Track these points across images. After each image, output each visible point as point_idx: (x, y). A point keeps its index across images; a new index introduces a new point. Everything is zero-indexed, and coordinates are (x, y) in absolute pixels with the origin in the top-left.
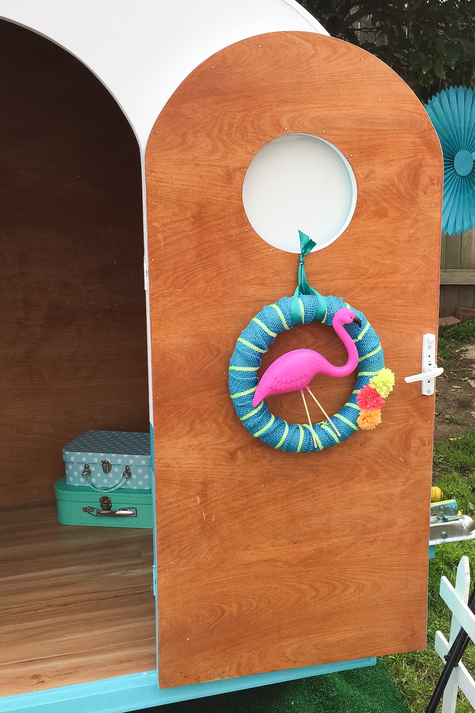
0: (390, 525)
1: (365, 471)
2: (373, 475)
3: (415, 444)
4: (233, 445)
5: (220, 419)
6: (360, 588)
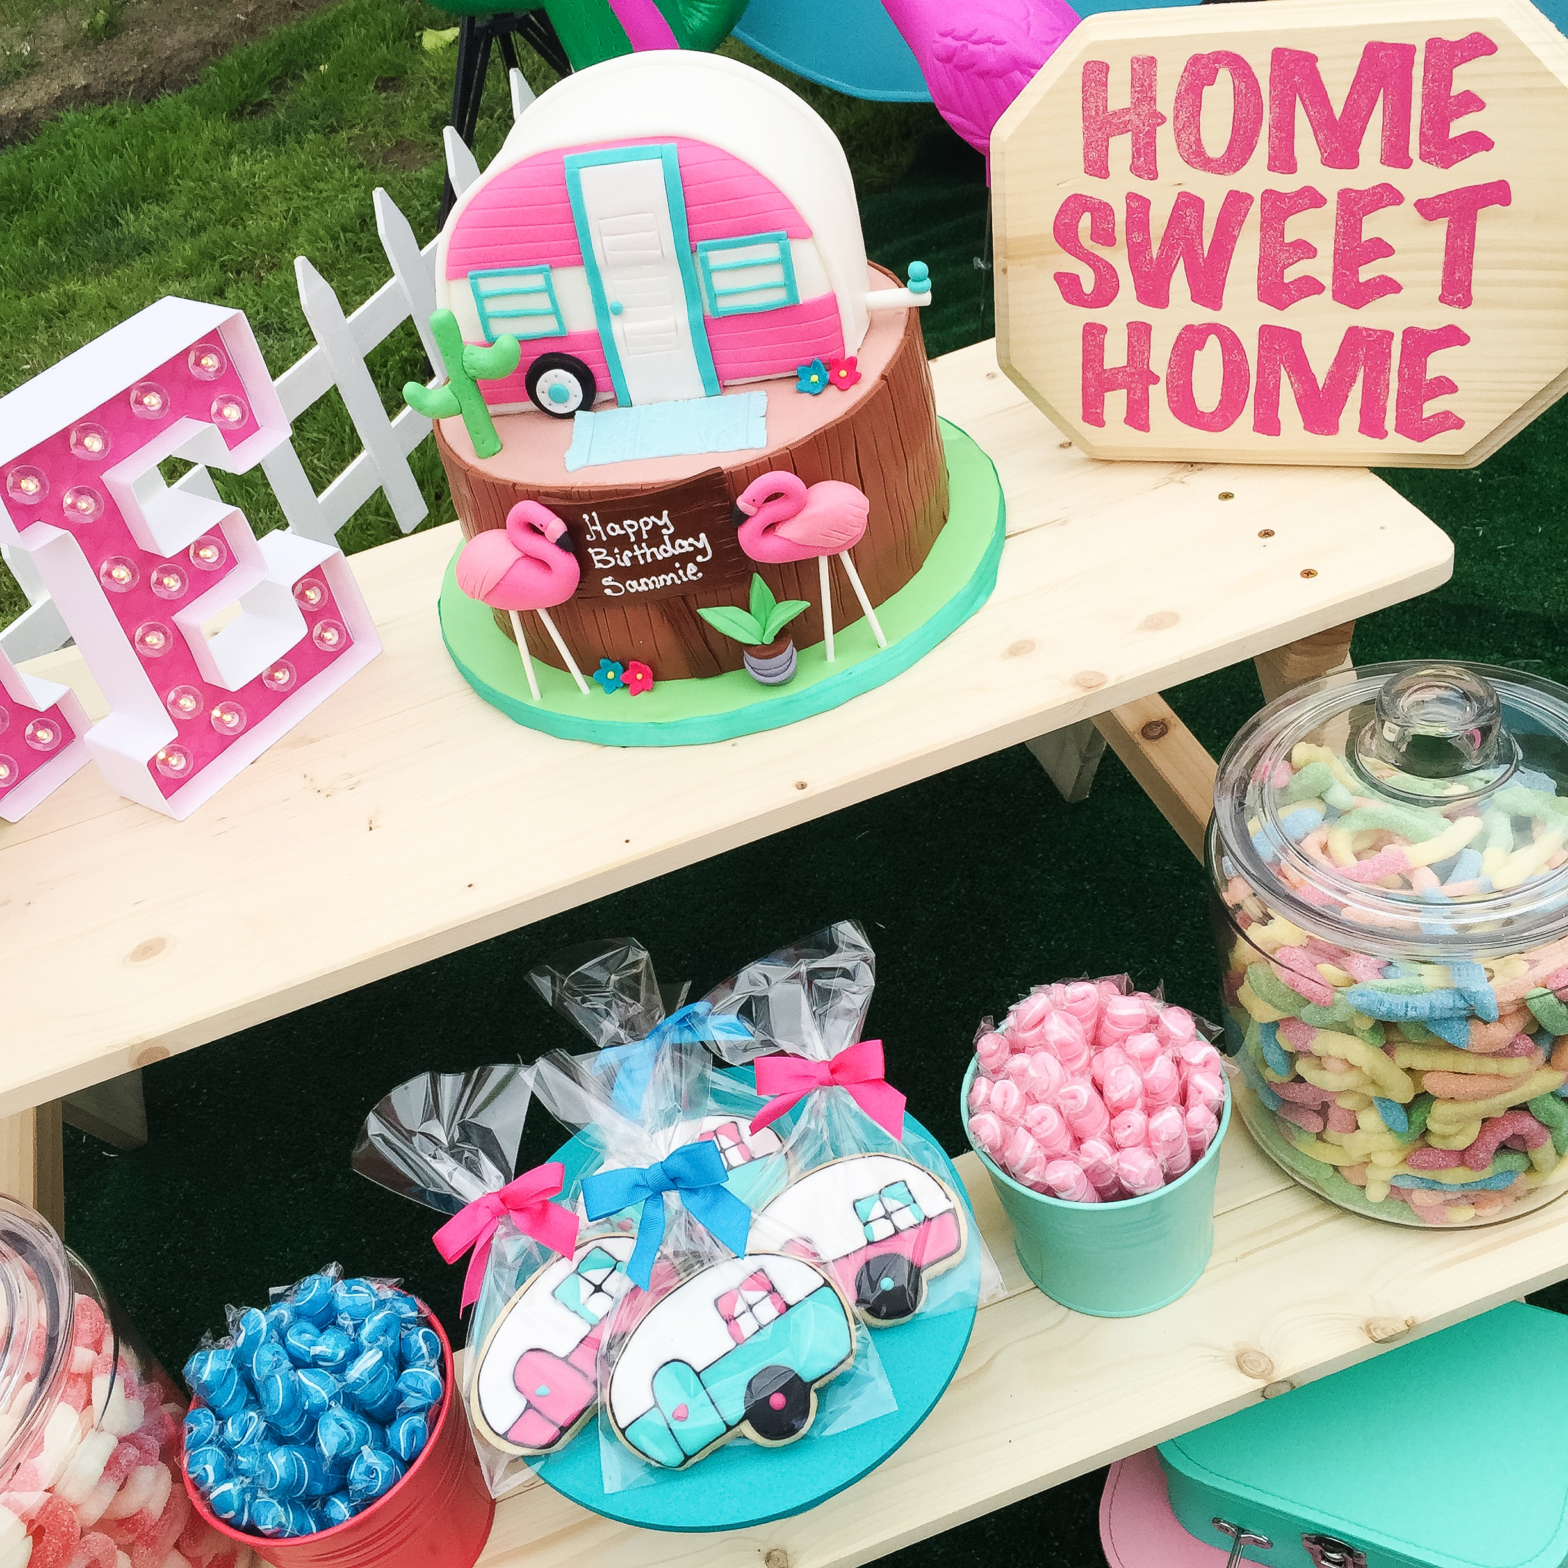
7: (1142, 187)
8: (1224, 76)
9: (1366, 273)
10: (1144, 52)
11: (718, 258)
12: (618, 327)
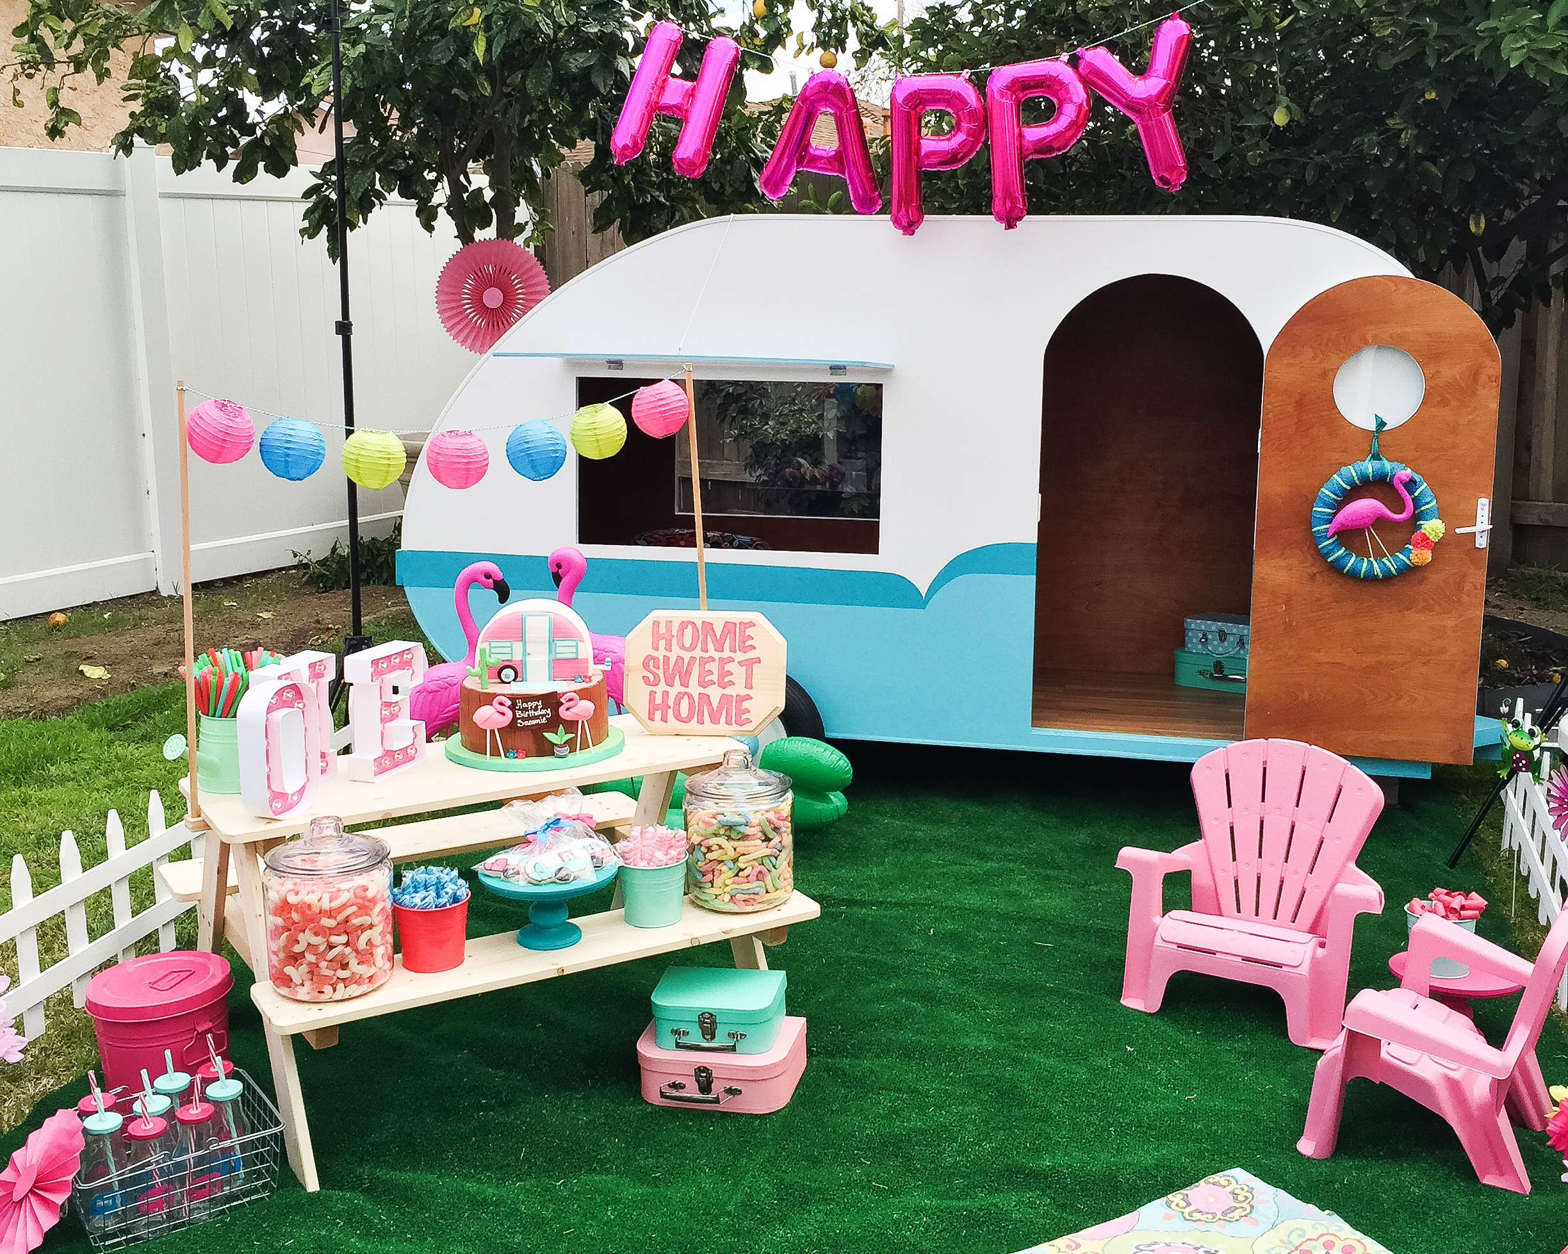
0: (1442, 651)
1: (1422, 604)
2: (1428, 608)
3: (1467, 586)
4: (1314, 570)
5: (1305, 549)
6: (1413, 700)
7: (667, 654)
8: (690, 627)
9: (726, 679)
10: (670, 619)
11: (558, 643)
12: (528, 659)
